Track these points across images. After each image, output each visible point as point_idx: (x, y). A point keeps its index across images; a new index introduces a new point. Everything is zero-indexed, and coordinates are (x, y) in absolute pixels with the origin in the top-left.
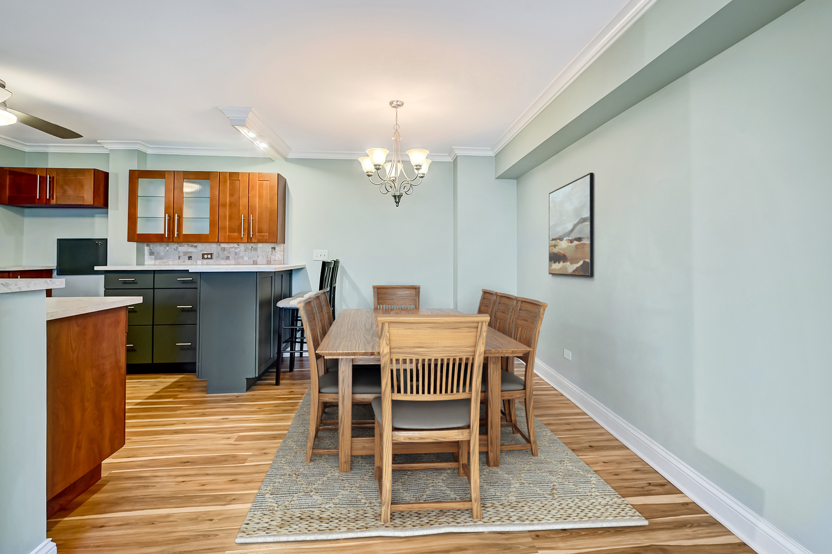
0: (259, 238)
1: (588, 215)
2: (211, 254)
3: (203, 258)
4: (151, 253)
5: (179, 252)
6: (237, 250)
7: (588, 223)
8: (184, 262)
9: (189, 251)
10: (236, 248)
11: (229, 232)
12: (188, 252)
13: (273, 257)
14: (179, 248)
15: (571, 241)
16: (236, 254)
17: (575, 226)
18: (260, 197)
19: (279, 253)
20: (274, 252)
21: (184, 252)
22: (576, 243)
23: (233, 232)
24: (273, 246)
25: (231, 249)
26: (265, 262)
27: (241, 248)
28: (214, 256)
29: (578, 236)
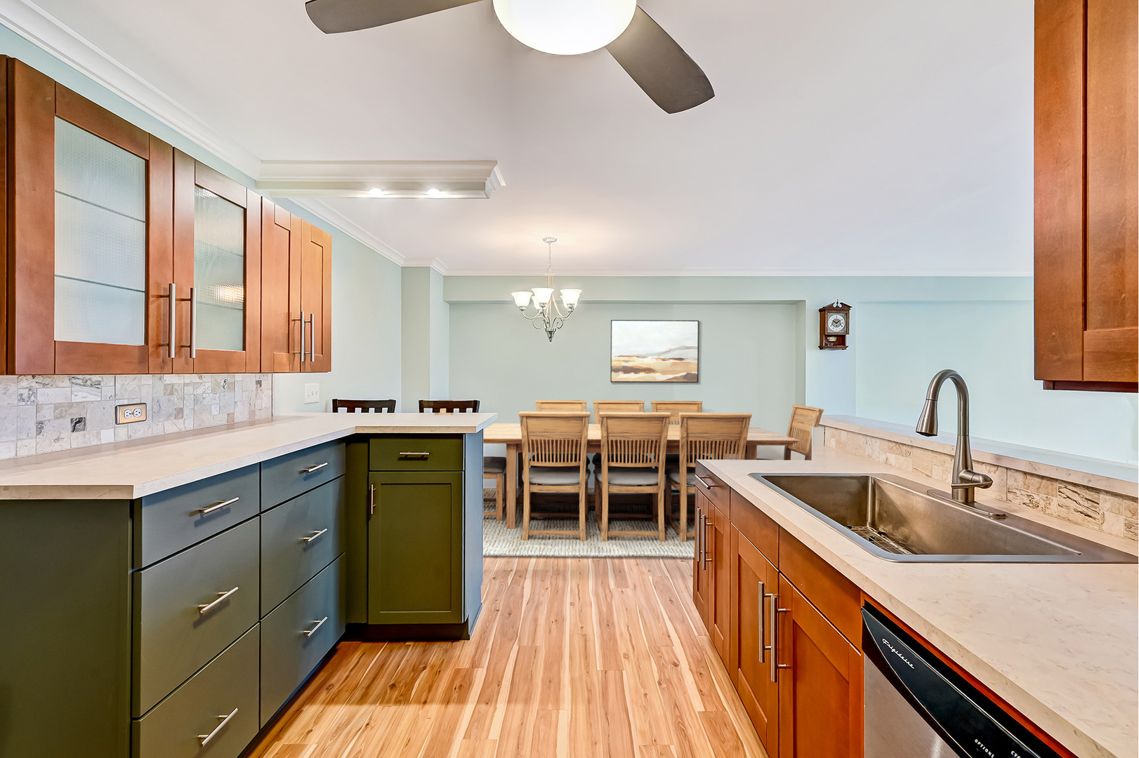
1: (695, 345)
2: (142, 406)
5: (38, 408)
6: (199, 391)
7: (696, 351)
8: (58, 439)
9: (75, 399)
10: (196, 386)
12: (71, 405)
13: (258, 404)
14: (41, 391)
15: (663, 360)
16: (196, 401)
17: (671, 351)
19: (265, 393)
20: (259, 390)
21: (57, 406)
22: (672, 361)
24: (256, 380)
25: (186, 390)
27: (207, 385)
28: (149, 410)
29: (676, 357)
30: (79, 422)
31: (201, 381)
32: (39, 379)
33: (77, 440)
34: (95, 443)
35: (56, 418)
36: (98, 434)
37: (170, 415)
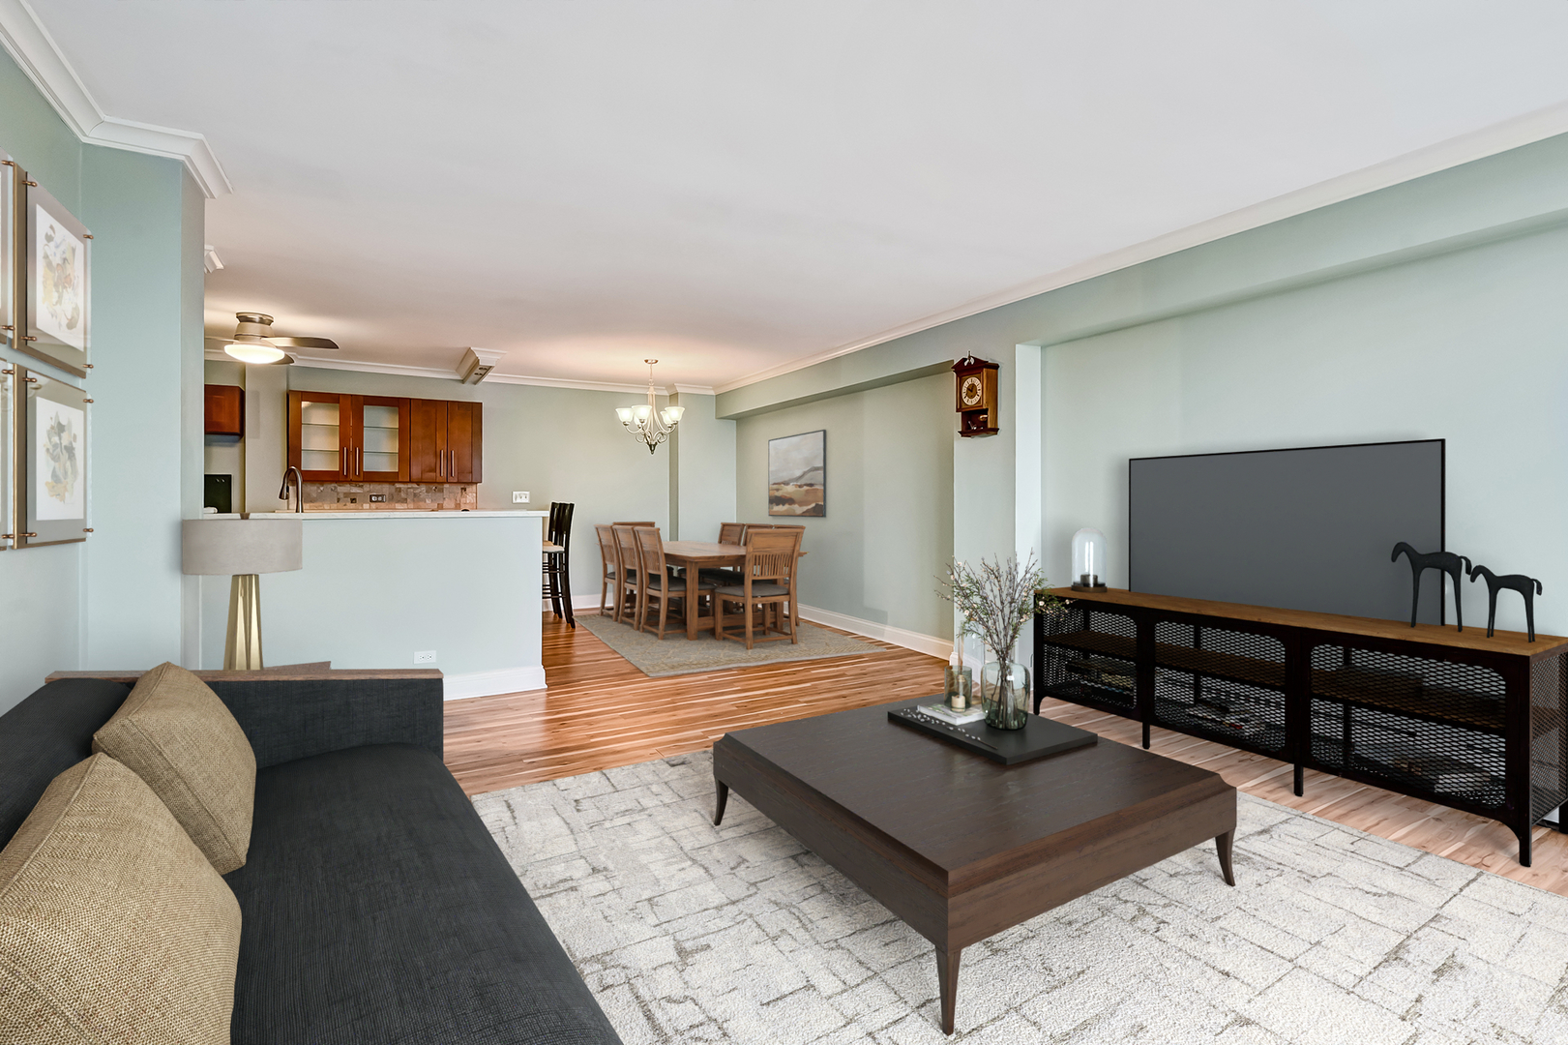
1: (822, 465)
2: (382, 496)
3: (371, 501)
5: (338, 494)
6: (417, 491)
7: (822, 472)
8: (345, 505)
9: (352, 492)
12: (350, 494)
14: (339, 488)
15: (800, 486)
17: (804, 474)
18: (461, 429)
21: (345, 494)
22: (805, 488)
24: (463, 487)
25: (409, 490)
26: (453, 506)
27: (422, 489)
28: (386, 499)
29: (809, 482)
30: (354, 500)
35: (345, 497)
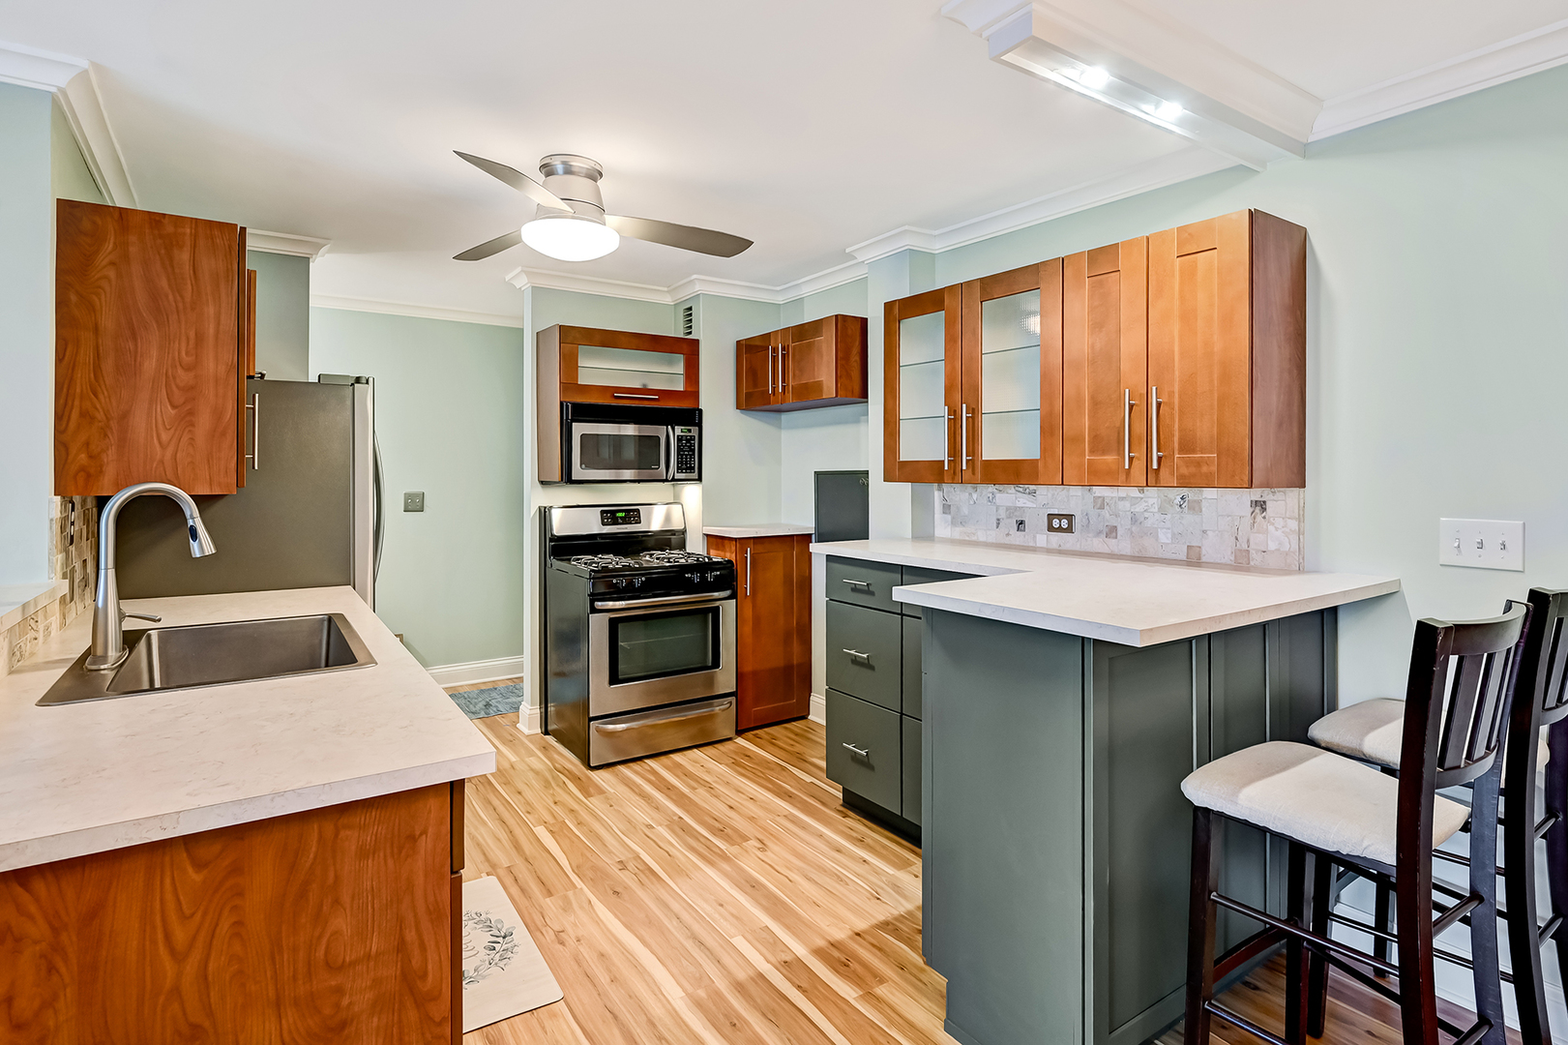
0: (1184, 471)
2: (1070, 517)
3: (1051, 528)
4: (946, 509)
6: (1139, 508)
8: (1008, 535)
10: (1135, 501)
11: (1092, 452)
13: (1257, 539)
14: (998, 495)
16: (1134, 520)
18: (1188, 317)
19: (1279, 522)
20: (1259, 518)
21: (1008, 509)
23: (1104, 452)
24: (1254, 498)
25: (1121, 504)
26: (1230, 555)
27: (1151, 501)
28: (1077, 523)
30: (1021, 523)
31: (1142, 496)
32: (997, 486)
33: (1018, 538)
34: (1031, 544)
35: (1008, 518)
36: (1035, 537)
37: (1101, 532)
